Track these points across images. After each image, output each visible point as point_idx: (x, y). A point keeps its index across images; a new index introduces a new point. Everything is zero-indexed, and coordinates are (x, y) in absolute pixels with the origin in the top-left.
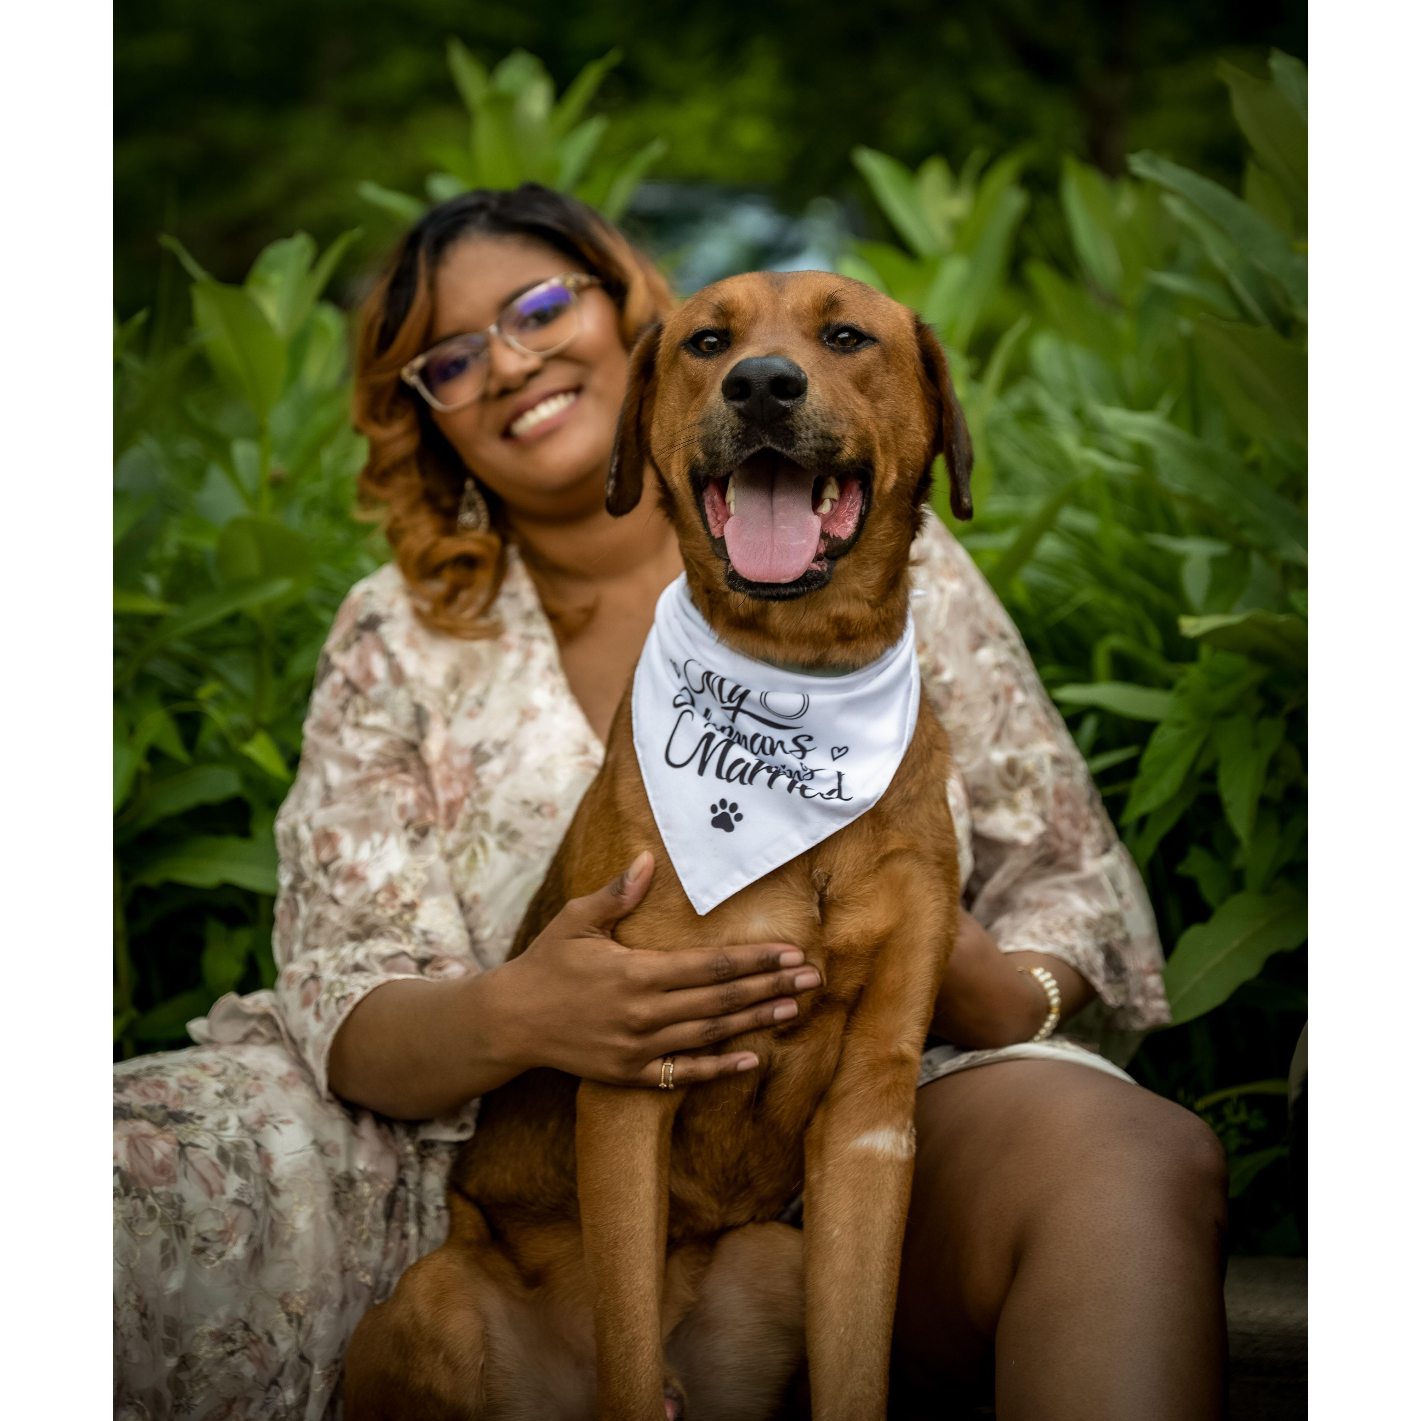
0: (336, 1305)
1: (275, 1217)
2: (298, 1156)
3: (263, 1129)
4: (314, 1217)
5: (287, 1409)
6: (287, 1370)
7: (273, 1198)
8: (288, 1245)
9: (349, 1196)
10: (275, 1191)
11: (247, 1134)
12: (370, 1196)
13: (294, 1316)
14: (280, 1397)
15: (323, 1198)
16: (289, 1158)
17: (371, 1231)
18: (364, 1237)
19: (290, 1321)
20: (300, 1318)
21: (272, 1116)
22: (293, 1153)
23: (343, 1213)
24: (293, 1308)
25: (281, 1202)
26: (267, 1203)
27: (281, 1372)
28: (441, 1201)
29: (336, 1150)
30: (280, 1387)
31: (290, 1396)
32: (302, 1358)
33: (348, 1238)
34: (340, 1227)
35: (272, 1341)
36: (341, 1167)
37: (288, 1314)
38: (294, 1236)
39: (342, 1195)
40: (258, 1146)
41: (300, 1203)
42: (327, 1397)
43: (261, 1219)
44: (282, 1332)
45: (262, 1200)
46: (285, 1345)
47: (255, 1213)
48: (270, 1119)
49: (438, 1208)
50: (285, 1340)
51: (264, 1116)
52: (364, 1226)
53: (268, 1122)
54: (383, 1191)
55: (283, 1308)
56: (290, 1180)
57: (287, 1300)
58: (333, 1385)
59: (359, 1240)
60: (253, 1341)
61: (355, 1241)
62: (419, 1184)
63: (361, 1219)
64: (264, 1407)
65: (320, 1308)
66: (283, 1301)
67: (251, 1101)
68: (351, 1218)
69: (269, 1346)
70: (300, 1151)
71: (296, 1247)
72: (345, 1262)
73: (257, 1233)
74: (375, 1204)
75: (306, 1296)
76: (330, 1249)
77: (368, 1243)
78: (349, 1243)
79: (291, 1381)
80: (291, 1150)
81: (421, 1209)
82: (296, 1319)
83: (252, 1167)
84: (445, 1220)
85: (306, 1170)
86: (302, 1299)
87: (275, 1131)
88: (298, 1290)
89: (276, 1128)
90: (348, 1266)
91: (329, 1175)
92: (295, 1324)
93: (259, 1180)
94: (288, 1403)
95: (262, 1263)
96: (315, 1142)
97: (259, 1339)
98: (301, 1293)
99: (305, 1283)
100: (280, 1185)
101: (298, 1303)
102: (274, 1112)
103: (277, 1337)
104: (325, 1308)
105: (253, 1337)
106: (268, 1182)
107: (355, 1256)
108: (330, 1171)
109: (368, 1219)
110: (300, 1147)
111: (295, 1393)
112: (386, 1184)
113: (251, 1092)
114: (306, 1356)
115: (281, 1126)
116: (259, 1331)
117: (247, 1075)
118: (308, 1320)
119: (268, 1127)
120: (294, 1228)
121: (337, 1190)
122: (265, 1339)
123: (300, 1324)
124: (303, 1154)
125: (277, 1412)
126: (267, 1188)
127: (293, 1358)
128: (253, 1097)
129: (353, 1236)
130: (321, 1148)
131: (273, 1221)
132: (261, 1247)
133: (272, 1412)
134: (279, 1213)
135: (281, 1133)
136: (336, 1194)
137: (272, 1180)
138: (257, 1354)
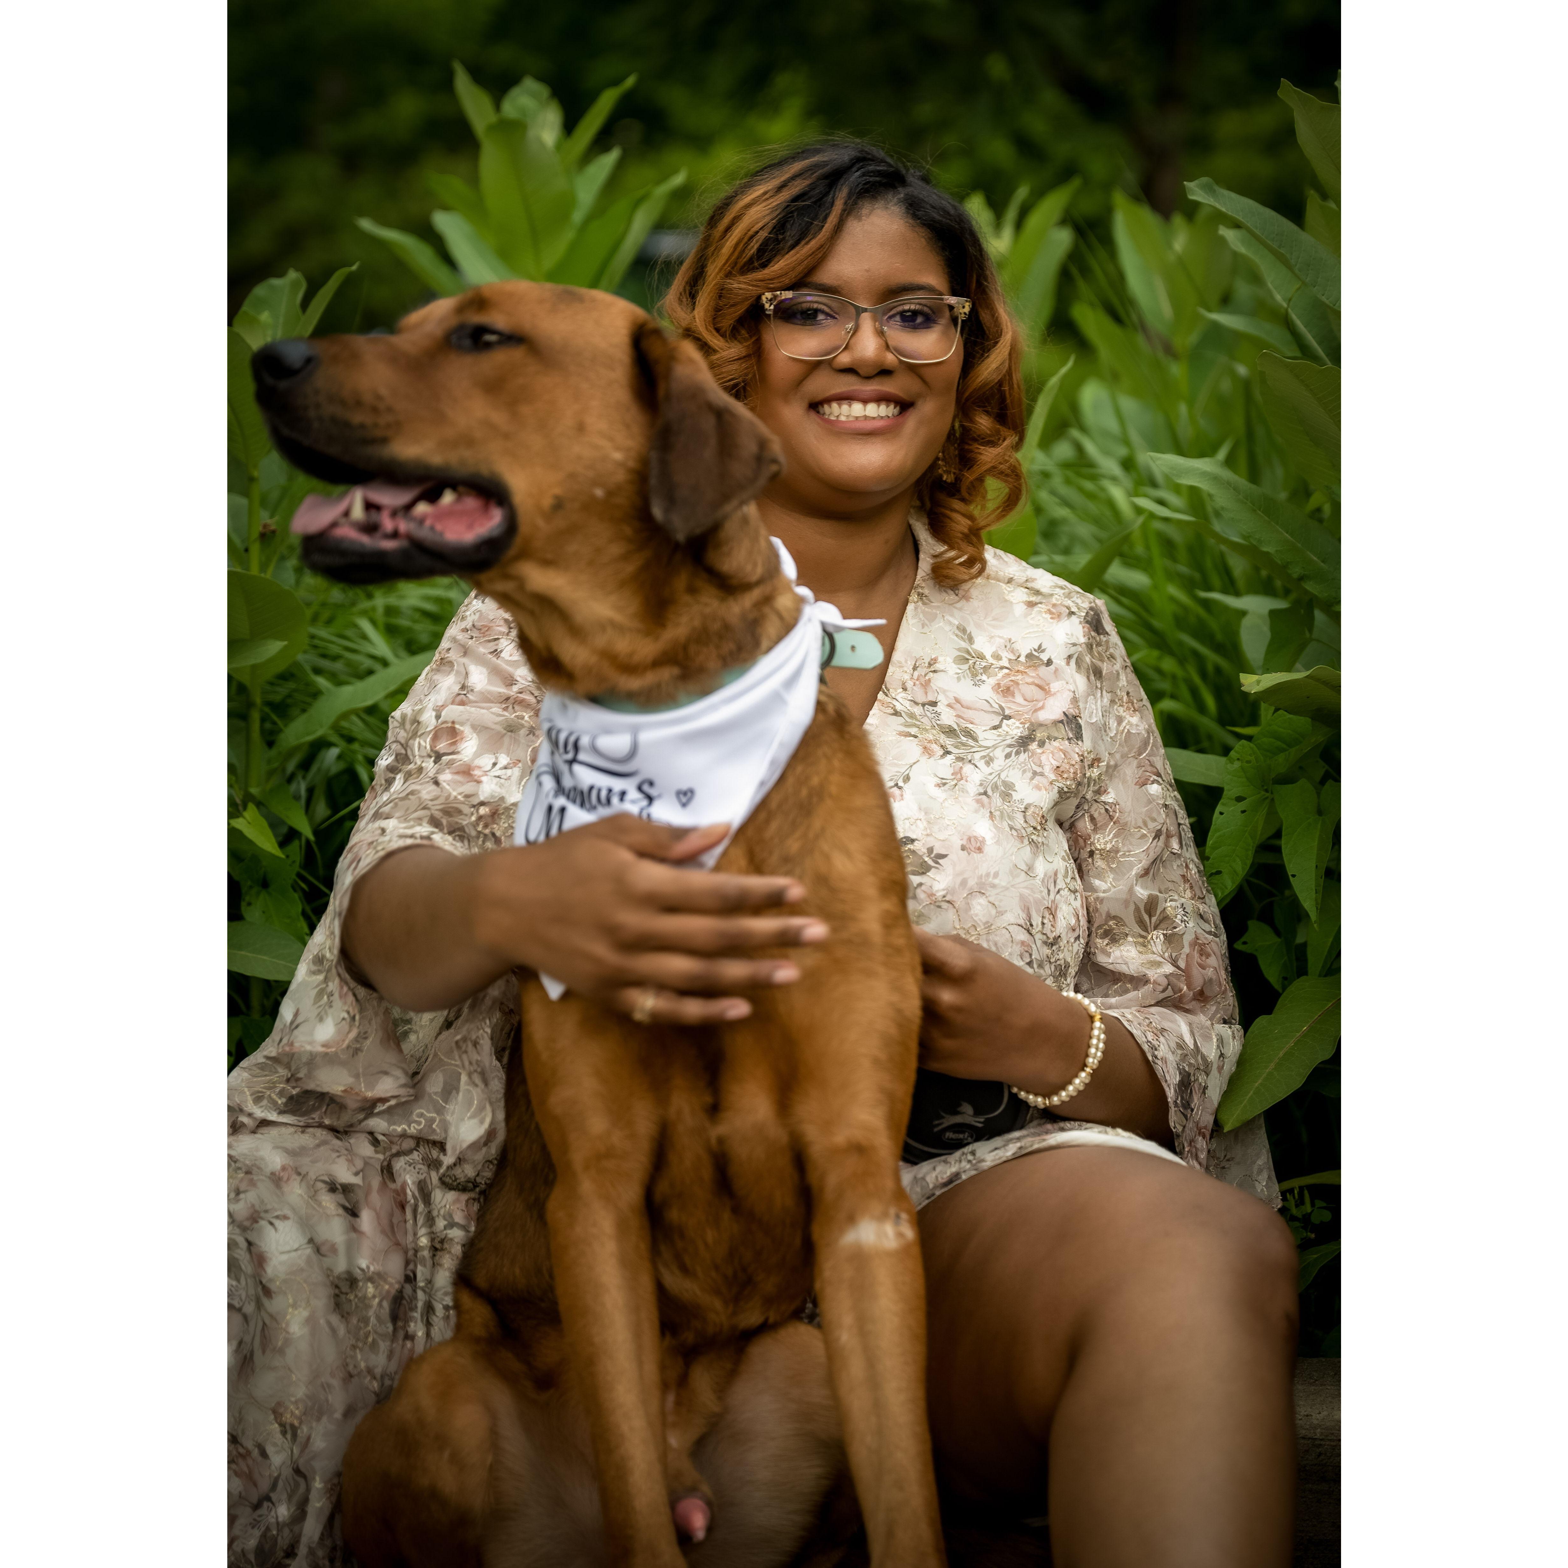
0: (338, 1415)
1: (267, 1321)
2: (293, 1254)
3: (256, 1226)
4: (311, 1321)
5: (280, 1526)
6: (280, 1484)
7: (265, 1301)
8: (281, 1352)
9: (351, 1297)
10: (267, 1292)
11: (237, 1231)
12: (374, 1297)
13: (288, 1427)
14: (273, 1513)
15: (321, 1301)
16: (284, 1257)
17: (376, 1332)
18: (370, 1339)
19: (284, 1433)
20: (294, 1430)
21: (266, 1211)
22: (289, 1252)
23: (345, 1316)
24: (288, 1418)
25: (274, 1305)
26: (259, 1305)
27: (274, 1487)
28: (449, 1301)
29: (334, 1249)
30: (273, 1504)
31: (283, 1511)
32: (297, 1471)
33: (353, 1342)
34: (342, 1331)
35: (264, 1454)
36: (341, 1266)
37: (282, 1425)
38: (287, 1342)
39: (343, 1297)
40: (250, 1244)
41: (295, 1306)
42: (327, 1512)
43: (252, 1324)
44: (275, 1445)
45: (253, 1304)
46: (278, 1458)
47: (245, 1318)
48: (263, 1215)
49: (447, 1308)
50: (277, 1452)
51: (256, 1211)
52: (370, 1328)
53: (262, 1219)
54: (388, 1292)
55: (276, 1419)
56: (285, 1281)
57: (281, 1410)
58: (334, 1499)
59: (365, 1343)
60: (241, 1455)
61: (360, 1345)
62: (430, 1282)
63: (366, 1321)
64: (254, 1524)
65: (319, 1419)
66: (277, 1413)
67: (242, 1196)
68: (354, 1320)
69: (260, 1459)
70: (296, 1250)
71: (290, 1353)
72: (351, 1368)
73: (247, 1339)
74: (380, 1304)
75: (301, 1406)
76: (330, 1354)
77: (374, 1346)
78: (354, 1347)
79: (284, 1496)
80: (287, 1248)
81: (429, 1308)
82: (290, 1431)
83: (243, 1267)
84: (453, 1320)
85: (302, 1270)
86: (298, 1408)
87: (270, 1227)
88: (293, 1399)
89: (271, 1224)
90: (354, 1372)
91: (328, 1276)
92: (289, 1436)
93: (250, 1282)
94: (280, 1519)
95: (253, 1371)
96: (311, 1241)
97: (249, 1453)
98: (296, 1403)
99: (300, 1392)
100: (273, 1287)
101: (292, 1413)
102: (269, 1207)
103: (270, 1450)
104: (325, 1419)
105: (241, 1450)
106: (261, 1282)
107: (361, 1360)
108: (328, 1272)
109: (373, 1320)
110: (296, 1246)
111: (289, 1509)
112: (391, 1285)
113: (243, 1187)
114: (302, 1469)
115: (277, 1222)
116: (249, 1444)
117: (239, 1168)
118: (304, 1431)
119: (263, 1223)
120: (288, 1332)
121: (337, 1291)
122: (256, 1453)
123: (295, 1435)
124: (299, 1252)
125: (268, 1529)
126: (260, 1289)
127: (287, 1472)
128: (245, 1192)
129: (358, 1340)
130: (318, 1247)
131: (264, 1324)
132: (252, 1353)
133: (263, 1529)
134: (271, 1316)
135: (276, 1229)
136: (336, 1296)
137: (264, 1281)
138: (245, 1469)
